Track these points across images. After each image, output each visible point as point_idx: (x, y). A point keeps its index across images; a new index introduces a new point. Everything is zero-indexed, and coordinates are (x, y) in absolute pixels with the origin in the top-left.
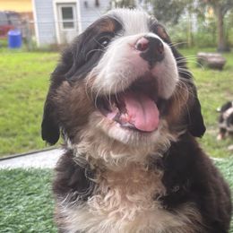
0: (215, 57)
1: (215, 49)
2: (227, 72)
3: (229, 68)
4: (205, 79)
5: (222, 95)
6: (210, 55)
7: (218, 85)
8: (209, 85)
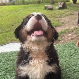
0: (50, 6)
1: (50, 3)
2: (54, 11)
3: (54, 9)
4: (47, 13)
5: (53, 18)
6: (48, 6)
7: (52, 15)
8: (49, 15)
